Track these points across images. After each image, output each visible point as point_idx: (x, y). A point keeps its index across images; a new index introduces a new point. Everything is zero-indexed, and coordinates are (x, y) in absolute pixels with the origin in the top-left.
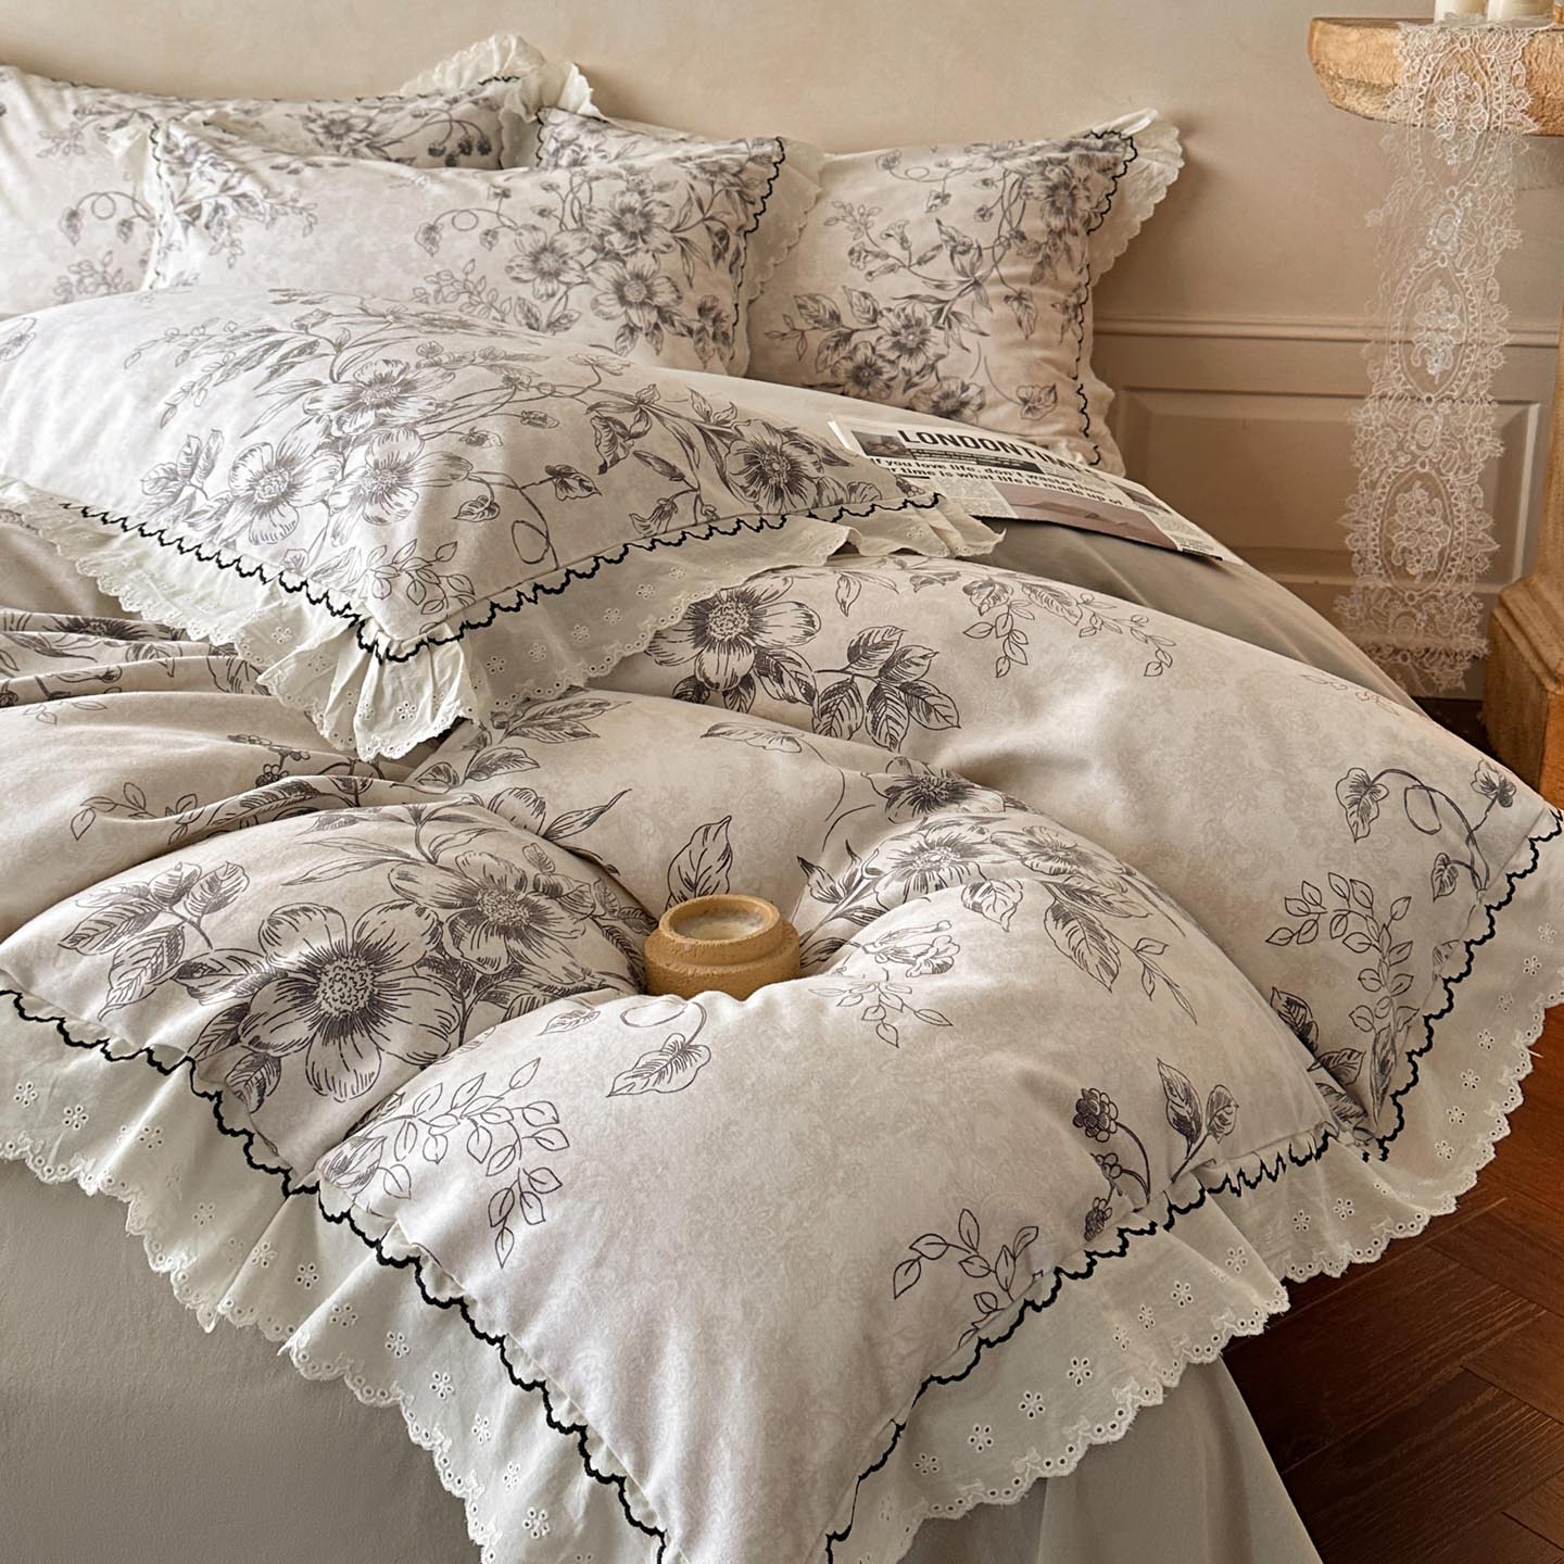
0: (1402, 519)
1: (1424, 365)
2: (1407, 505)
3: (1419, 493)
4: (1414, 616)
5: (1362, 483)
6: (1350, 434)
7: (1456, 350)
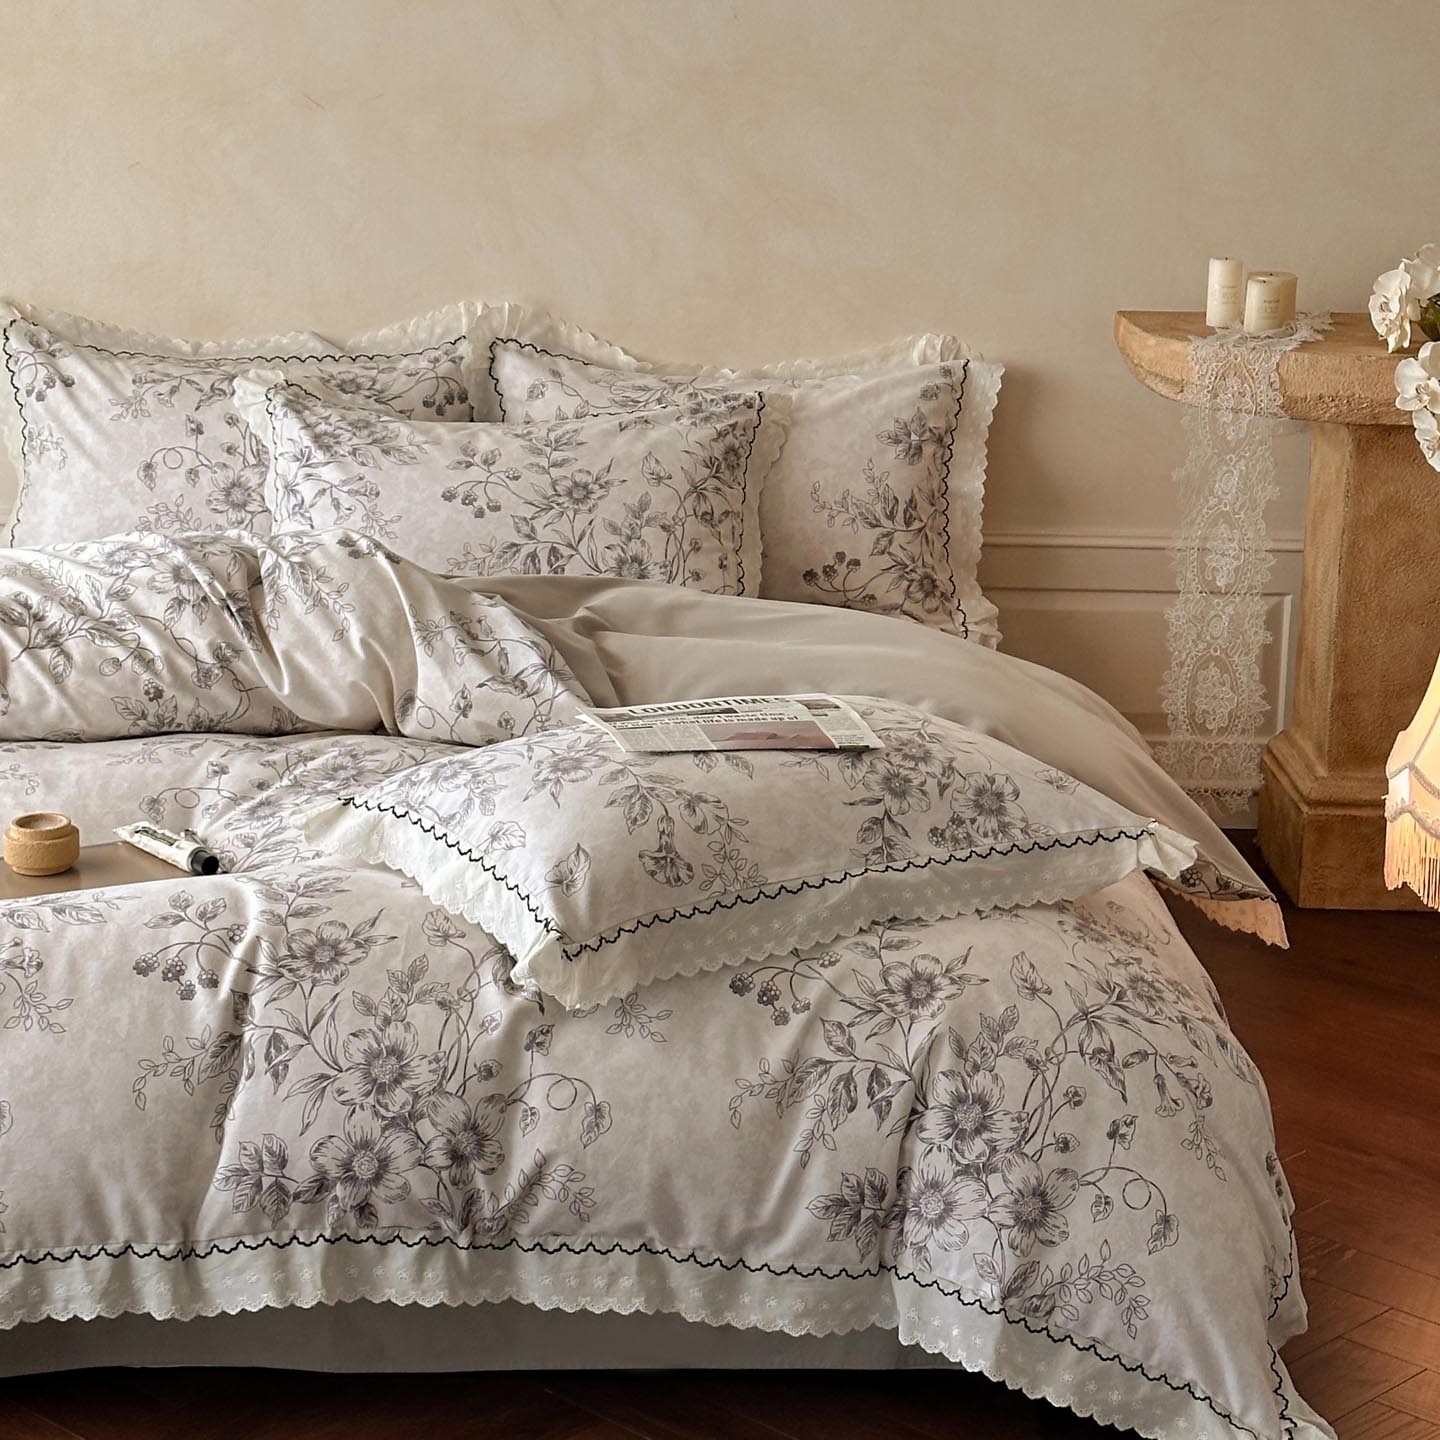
0: (1202, 688)
1: (1215, 579)
2: (1205, 679)
3: (1213, 670)
5: (1174, 663)
6: (1166, 626)
7: (1237, 569)
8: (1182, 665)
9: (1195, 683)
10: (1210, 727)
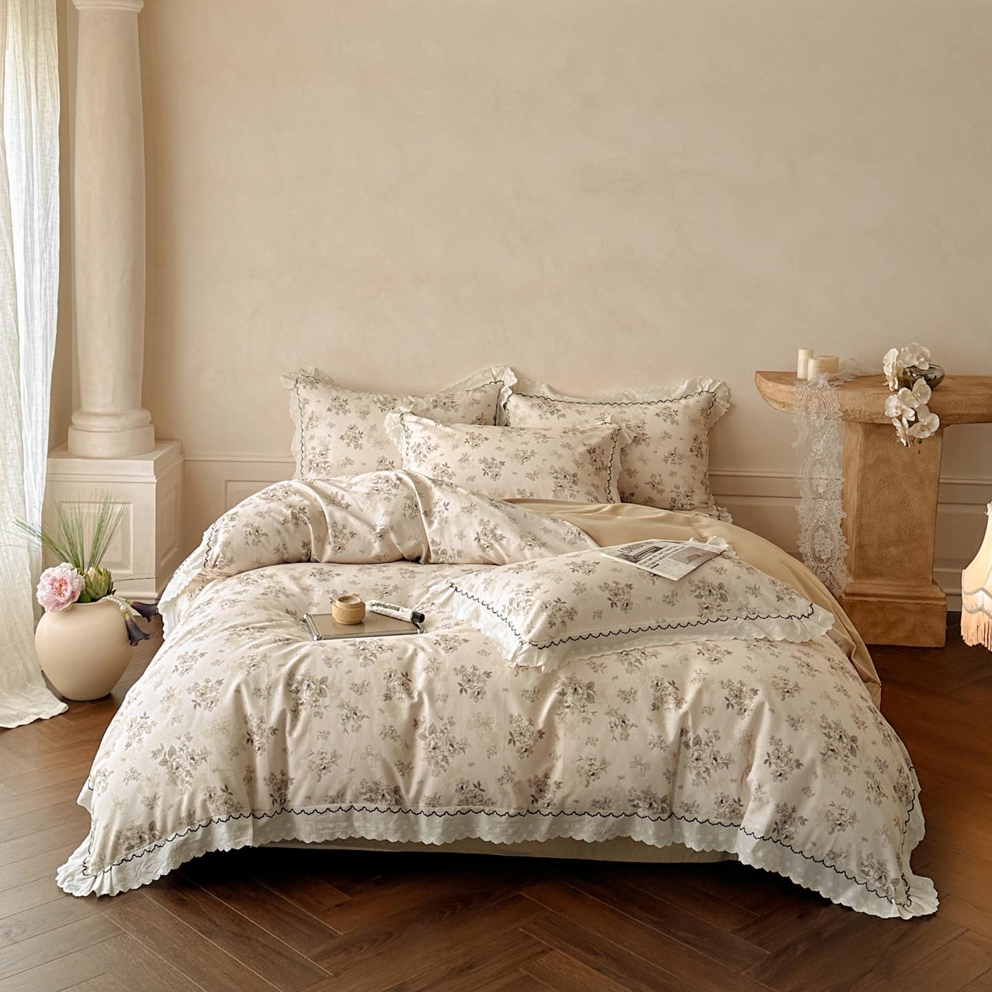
0: (817, 541)
1: (818, 490)
2: (818, 536)
3: (821, 532)
4: (825, 573)
5: (803, 530)
6: (796, 513)
7: (827, 484)
8: (806, 530)
9: (814, 539)
10: (823, 558)
